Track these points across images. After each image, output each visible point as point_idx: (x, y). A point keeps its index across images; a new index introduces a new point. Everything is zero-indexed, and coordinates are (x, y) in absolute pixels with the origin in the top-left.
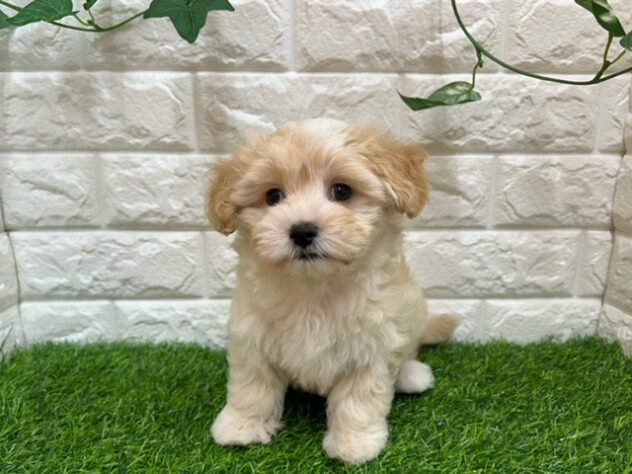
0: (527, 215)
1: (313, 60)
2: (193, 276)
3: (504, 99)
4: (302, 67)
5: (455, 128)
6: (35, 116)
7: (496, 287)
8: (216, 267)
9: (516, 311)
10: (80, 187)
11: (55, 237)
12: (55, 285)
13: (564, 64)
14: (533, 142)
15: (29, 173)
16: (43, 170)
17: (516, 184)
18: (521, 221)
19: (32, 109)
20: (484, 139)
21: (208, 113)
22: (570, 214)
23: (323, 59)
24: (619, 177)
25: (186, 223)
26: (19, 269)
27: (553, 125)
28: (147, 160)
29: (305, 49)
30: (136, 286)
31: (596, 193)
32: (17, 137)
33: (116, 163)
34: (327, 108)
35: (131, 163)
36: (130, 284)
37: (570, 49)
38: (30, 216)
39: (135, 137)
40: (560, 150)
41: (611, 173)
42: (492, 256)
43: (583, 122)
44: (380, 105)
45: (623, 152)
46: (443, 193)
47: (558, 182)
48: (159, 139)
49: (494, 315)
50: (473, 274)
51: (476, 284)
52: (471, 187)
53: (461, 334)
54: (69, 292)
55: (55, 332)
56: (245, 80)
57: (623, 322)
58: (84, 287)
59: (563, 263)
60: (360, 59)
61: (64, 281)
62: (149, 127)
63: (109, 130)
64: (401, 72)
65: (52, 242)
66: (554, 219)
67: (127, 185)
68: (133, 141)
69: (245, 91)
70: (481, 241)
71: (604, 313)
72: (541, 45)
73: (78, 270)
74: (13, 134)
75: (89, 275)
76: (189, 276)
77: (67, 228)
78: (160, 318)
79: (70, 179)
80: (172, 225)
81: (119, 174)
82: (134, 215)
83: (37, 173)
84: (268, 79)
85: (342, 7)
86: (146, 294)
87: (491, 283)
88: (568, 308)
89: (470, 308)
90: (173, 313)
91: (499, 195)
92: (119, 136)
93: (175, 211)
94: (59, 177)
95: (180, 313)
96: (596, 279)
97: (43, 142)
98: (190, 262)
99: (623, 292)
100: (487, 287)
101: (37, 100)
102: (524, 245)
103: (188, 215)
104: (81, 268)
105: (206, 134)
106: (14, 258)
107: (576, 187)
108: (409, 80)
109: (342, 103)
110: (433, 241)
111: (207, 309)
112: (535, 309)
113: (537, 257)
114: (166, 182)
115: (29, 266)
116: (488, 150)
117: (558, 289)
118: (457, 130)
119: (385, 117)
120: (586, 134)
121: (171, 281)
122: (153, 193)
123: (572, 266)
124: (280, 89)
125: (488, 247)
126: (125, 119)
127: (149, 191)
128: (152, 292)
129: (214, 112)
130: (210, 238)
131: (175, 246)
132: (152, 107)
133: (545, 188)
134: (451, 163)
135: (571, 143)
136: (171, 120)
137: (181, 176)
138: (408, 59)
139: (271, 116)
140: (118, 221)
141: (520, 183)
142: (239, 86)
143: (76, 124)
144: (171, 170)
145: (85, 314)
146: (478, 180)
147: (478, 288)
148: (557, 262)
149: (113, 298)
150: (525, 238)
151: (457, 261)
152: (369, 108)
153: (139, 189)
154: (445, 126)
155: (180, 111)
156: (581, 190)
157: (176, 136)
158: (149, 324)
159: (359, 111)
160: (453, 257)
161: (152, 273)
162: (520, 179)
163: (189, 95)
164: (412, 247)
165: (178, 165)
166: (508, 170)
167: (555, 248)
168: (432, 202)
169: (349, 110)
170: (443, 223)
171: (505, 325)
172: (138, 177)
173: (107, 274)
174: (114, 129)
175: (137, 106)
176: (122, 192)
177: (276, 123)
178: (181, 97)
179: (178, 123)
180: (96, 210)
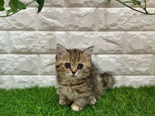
0: (136, 50)
1: (71, 4)
2: (35, 68)
3: (128, 15)
4: (68, 6)
5: (113, 23)
7: (128, 72)
8: (42, 65)
9: (134, 79)
10: (3, 41)
14: (137, 27)
17: (132, 40)
18: (134, 51)
20: (122, 27)
21: (40, 19)
22: (149, 49)
23: (73, 3)
25: (33, 52)
27: (143, 22)
33: (13, 34)
34: (75, 17)
35: (18, 34)
36: (17, 70)
39: (19, 26)
40: (145, 30)
42: (126, 62)
43: (152, 21)
44: (91, 17)
46: (110, 43)
47: (145, 40)
48: (26, 27)
49: (127, 81)
50: (120, 68)
51: (121, 71)
52: (119, 41)
53: (118, 87)
56: (51, 9)
58: (3, 71)
59: (148, 64)
60: (85, 3)
62: (23, 23)
63: (11, 24)
64: (97, 7)
66: (144, 50)
67: (16, 40)
68: (18, 28)
69: (51, 13)
70: (122, 57)
73: (2, 66)
75: (5, 67)
76: (34, 68)
78: (25, 81)
80: (29, 52)
81: (14, 37)
82: (19, 49)
84: (58, 9)
86: (21, 73)
87: (126, 70)
88: (150, 79)
89: (119, 78)
90: (29, 79)
91: (127, 44)
92: (15, 26)
93: (30, 48)
95: (31, 79)
98: (34, 64)
100: (125, 72)
102: (136, 59)
103: (34, 49)
104: (3, 65)
105: (40, 25)
107: (150, 41)
108: (99, 9)
109: (79, 16)
110: (108, 57)
111: (40, 78)
112: (140, 79)
113: (140, 62)
114: (28, 39)
116: (123, 30)
117: (147, 73)
118: (114, 24)
119: (92, 20)
120: (153, 25)
121: (28, 69)
122: (24, 43)
123: (151, 65)
124: (61, 12)
125: (124, 59)
126: (16, 21)
127: (23, 42)
128: (23, 73)
129: (42, 19)
130: (41, 56)
131: (30, 59)
132: (24, 18)
133: (141, 41)
134: (112, 34)
135: (148, 28)
136: (29, 21)
137: (32, 38)
138: (98, 3)
139: (59, 20)
140: (13, 51)
141: (133, 40)
142: (49, 11)
143: (2, 22)
144: (29, 36)
145: (3, 79)
146: (121, 39)
147: (122, 72)
148: (146, 64)
149: (12, 75)
150: (136, 57)
151: (115, 64)
152: (87, 17)
153: (20, 42)
154: (110, 23)
155: (32, 18)
156: (152, 42)
157: (31, 26)
158: (22, 82)
159: (84, 19)
160: (114, 62)
161: (23, 67)
162: (133, 39)
163: (35, 14)
164: (101, 59)
165: (31, 34)
166: (130, 36)
167: (145, 60)
168: (107, 45)
169: (82, 18)
170: (111, 52)
171: (131, 84)
172: (19, 38)
173: (10, 67)
174: (13, 24)
175: (20, 17)
176: (15, 42)
177: (60, 22)
178: (32, 15)
179: (31, 22)
180: (7, 48)
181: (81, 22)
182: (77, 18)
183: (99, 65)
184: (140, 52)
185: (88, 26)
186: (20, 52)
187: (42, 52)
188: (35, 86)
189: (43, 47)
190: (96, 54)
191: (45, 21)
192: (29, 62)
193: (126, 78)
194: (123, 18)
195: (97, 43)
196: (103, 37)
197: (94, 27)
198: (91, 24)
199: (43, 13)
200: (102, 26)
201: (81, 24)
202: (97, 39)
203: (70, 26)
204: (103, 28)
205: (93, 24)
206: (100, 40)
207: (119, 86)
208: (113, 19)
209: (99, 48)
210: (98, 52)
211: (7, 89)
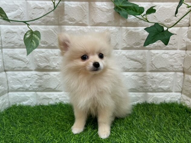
0: (159, 68)
1: (95, 23)
6: (14, 38)
9: (156, 96)
11: (20, 73)
13: (168, 24)
14: (160, 46)
15: (12, 54)
16: (16, 54)
18: (156, 69)
19: (13, 36)
22: (171, 68)
23: (98, 22)
24: (185, 57)
25: (58, 69)
26: (8, 82)
28: (47, 51)
29: (93, 20)
31: (179, 62)
32: (9, 44)
33: (37, 52)
35: (42, 52)
36: (41, 87)
37: (170, 20)
38: (12, 67)
39: (43, 44)
40: (167, 49)
41: (183, 56)
43: (174, 41)
45: (186, 50)
46: (134, 61)
47: (168, 58)
48: (50, 45)
55: (19, 101)
56: (75, 28)
57: (187, 100)
58: (28, 88)
59: (169, 82)
61: (21, 86)
62: (47, 42)
65: (18, 75)
66: (167, 69)
67: (41, 58)
71: (182, 97)
72: (161, 19)
74: (8, 43)
77: (23, 70)
78: (50, 97)
81: (38, 55)
83: (14, 55)
85: (104, 8)
88: (171, 95)
91: (150, 62)
93: (54, 66)
94: (21, 56)
95: (56, 96)
96: (179, 87)
97: (16, 45)
99: (187, 91)
101: (15, 33)
106: (7, 79)
107: (172, 60)
108: (123, 29)
111: (64, 95)
112: (162, 95)
114: (52, 57)
115: (11, 81)
117: (168, 90)
118: (137, 43)
120: (175, 44)
122: (48, 61)
123: (172, 83)
128: (47, 90)
133: (164, 60)
135: (171, 47)
145: (28, 96)
148: (168, 82)
150: (158, 75)
156: (174, 61)
160: (137, 80)
162: (156, 57)
167: (167, 77)
173: (34, 84)
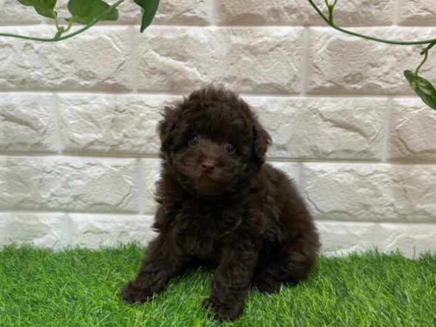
2: (130, 195)
4: (222, 21)
5: (353, 73)
7: (390, 212)
8: (148, 188)
10: (41, 119)
12: (21, 199)
17: (407, 123)
20: (379, 83)
21: (142, 58)
30: (84, 202)
34: (241, 55)
42: (385, 186)
44: (288, 53)
49: (387, 237)
50: (368, 201)
51: (372, 209)
52: (367, 125)
53: (359, 254)
54: (32, 205)
60: (271, 13)
63: (63, 73)
64: (307, 25)
68: (83, 83)
69: (174, 41)
70: (376, 172)
73: (40, 187)
75: (48, 191)
76: (127, 195)
79: (33, 113)
80: (114, 152)
82: (84, 143)
84: (193, 31)
86: (93, 209)
87: (385, 208)
89: (365, 229)
90: (114, 225)
92: (71, 78)
98: (128, 183)
100: (381, 212)
102: (415, 176)
105: (142, 77)
109: (254, 51)
110: (333, 171)
116: (382, 93)
119: (292, 63)
121: (111, 199)
124: (202, 39)
125: (382, 177)
126: (77, 64)
127: (95, 124)
129: (148, 59)
130: (145, 164)
131: (116, 170)
132: (97, 55)
134: (350, 103)
136: (112, 65)
137: (121, 112)
138: (312, 13)
139: (195, 62)
140: (70, 148)
141: (411, 122)
142: (169, 36)
143: (37, 68)
144: (113, 106)
146: (373, 119)
147: (373, 212)
149: (67, 211)
151: (354, 189)
152: (278, 55)
153: (87, 122)
154: (344, 72)
155: (120, 57)
157: (117, 79)
158: (95, 233)
159: (270, 59)
161: (97, 191)
163: (128, 44)
164: (315, 175)
165: (118, 103)
166: (400, 110)
168: (333, 137)
169: (261, 57)
170: (342, 156)
171: (397, 246)
172: (86, 111)
174: (68, 73)
175: (86, 53)
176: (73, 124)
177: (199, 68)
178: (121, 46)
179: (118, 68)
180: (53, 138)
181: (260, 69)
182: (249, 57)
183: (307, 192)
184: (430, 157)
185: (280, 80)
186: (89, 150)
187: (149, 152)
188: (129, 244)
189: (150, 139)
190: (301, 159)
191: (157, 66)
192: (113, 179)
193: (383, 229)
194: (382, 57)
195: (303, 128)
196: (323, 114)
197: (296, 82)
198: (287, 74)
199: (150, 43)
200: (319, 82)
201: (259, 74)
202: (304, 117)
203: (227, 80)
204: (325, 87)
205: (295, 76)
206: (312, 121)
207: (361, 252)
208: (353, 60)
209: (309, 145)
210: (305, 156)
211: (54, 249)
